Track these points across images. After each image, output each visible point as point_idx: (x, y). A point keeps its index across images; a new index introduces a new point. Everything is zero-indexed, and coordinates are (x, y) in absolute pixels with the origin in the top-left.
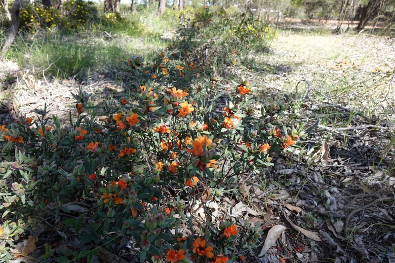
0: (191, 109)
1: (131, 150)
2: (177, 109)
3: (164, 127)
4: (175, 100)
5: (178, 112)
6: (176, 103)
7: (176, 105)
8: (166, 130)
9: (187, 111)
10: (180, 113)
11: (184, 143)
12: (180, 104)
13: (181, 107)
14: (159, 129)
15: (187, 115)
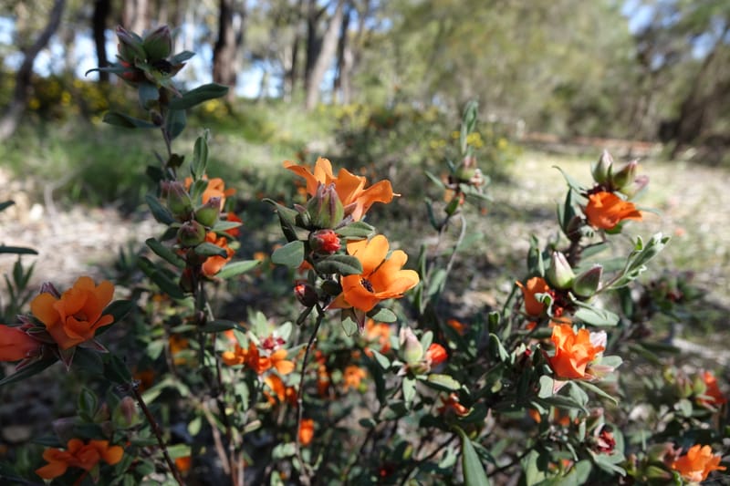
0: (403, 279)
1: (100, 451)
2: (332, 269)
3: (267, 345)
4: (323, 217)
5: (333, 290)
6: (328, 235)
7: (326, 248)
8: (274, 362)
9: (383, 284)
10: (345, 294)
11: (342, 383)
12: (352, 248)
13: (353, 262)
14: (246, 357)
15: (378, 308)
